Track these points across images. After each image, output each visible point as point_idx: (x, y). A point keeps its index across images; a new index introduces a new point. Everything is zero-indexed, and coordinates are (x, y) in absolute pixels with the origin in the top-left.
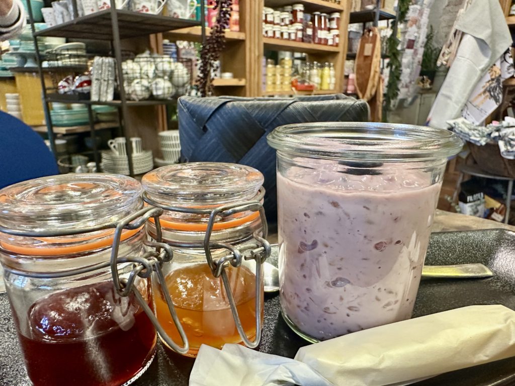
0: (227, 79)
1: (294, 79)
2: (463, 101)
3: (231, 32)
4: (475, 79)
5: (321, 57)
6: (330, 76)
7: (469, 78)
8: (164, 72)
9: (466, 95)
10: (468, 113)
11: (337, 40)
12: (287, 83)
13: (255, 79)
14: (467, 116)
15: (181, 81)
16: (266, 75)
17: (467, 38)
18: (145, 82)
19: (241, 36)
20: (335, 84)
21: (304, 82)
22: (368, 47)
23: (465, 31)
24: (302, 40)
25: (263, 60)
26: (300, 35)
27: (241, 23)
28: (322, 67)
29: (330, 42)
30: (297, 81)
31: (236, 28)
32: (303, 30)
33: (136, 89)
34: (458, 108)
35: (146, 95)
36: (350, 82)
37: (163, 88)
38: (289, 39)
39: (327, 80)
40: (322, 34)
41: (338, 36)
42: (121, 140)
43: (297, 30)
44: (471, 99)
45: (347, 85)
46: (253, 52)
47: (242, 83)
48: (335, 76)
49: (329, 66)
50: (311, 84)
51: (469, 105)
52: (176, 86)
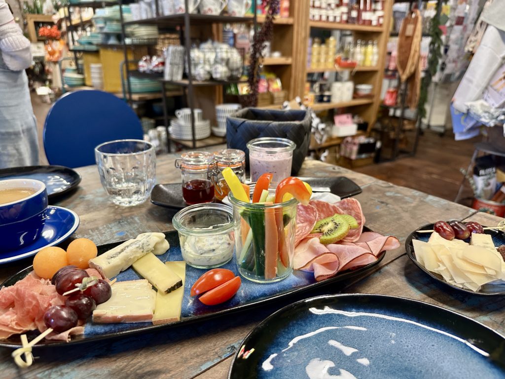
0: (276, 58)
1: (338, 56)
2: (484, 85)
3: (281, 18)
4: (496, 65)
5: (365, 36)
6: (373, 54)
7: (490, 65)
8: (222, 60)
9: (486, 80)
10: (489, 95)
11: (381, 21)
12: (331, 60)
13: (300, 58)
14: (488, 99)
15: (235, 66)
16: (311, 54)
17: (490, 29)
18: (207, 68)
19: (290, 21)
20: (378, 61)
21: (347, 59)
22: (410, 27)
23: (488, 22)
24: (347, 22)
25: (309, 41)
26: (345, 17)
27: (291, 10)
28: (366, 44)
29: (374, 23)
30: (340, 58)
31: (286, 14)
32: (349, 13)
33: (200, 72)
34: (478, 91)
35: (208, 77)
36: (393, 59)
37: (221, 72)
38: (334, 21)
39: (370, 57)
40: (366, 16)
41: (382, 17)
42: (187, 111)
43: (343, 13)
44: (492, 83)
45: (390, 61)
46: (300, 34)
47: (289, 61)
48: (378, 53)
49: (373, 44)
50: (354, 61)
51: (490, 88)
52: (231, 70)
